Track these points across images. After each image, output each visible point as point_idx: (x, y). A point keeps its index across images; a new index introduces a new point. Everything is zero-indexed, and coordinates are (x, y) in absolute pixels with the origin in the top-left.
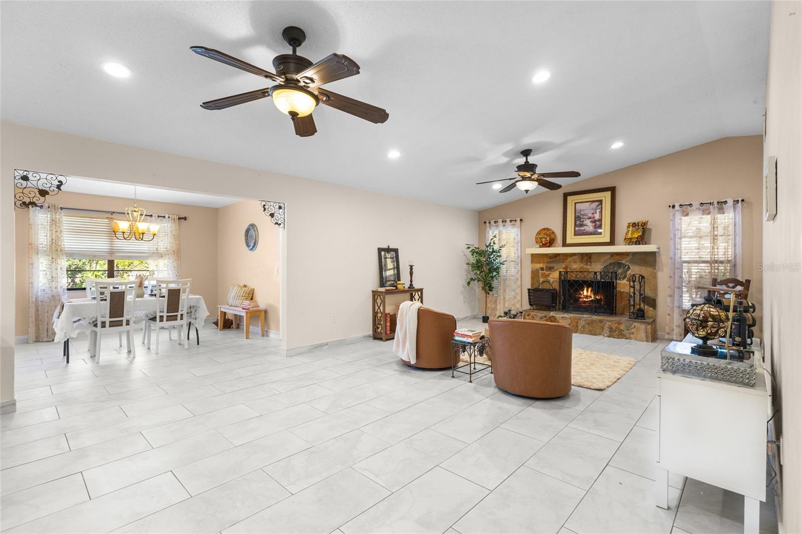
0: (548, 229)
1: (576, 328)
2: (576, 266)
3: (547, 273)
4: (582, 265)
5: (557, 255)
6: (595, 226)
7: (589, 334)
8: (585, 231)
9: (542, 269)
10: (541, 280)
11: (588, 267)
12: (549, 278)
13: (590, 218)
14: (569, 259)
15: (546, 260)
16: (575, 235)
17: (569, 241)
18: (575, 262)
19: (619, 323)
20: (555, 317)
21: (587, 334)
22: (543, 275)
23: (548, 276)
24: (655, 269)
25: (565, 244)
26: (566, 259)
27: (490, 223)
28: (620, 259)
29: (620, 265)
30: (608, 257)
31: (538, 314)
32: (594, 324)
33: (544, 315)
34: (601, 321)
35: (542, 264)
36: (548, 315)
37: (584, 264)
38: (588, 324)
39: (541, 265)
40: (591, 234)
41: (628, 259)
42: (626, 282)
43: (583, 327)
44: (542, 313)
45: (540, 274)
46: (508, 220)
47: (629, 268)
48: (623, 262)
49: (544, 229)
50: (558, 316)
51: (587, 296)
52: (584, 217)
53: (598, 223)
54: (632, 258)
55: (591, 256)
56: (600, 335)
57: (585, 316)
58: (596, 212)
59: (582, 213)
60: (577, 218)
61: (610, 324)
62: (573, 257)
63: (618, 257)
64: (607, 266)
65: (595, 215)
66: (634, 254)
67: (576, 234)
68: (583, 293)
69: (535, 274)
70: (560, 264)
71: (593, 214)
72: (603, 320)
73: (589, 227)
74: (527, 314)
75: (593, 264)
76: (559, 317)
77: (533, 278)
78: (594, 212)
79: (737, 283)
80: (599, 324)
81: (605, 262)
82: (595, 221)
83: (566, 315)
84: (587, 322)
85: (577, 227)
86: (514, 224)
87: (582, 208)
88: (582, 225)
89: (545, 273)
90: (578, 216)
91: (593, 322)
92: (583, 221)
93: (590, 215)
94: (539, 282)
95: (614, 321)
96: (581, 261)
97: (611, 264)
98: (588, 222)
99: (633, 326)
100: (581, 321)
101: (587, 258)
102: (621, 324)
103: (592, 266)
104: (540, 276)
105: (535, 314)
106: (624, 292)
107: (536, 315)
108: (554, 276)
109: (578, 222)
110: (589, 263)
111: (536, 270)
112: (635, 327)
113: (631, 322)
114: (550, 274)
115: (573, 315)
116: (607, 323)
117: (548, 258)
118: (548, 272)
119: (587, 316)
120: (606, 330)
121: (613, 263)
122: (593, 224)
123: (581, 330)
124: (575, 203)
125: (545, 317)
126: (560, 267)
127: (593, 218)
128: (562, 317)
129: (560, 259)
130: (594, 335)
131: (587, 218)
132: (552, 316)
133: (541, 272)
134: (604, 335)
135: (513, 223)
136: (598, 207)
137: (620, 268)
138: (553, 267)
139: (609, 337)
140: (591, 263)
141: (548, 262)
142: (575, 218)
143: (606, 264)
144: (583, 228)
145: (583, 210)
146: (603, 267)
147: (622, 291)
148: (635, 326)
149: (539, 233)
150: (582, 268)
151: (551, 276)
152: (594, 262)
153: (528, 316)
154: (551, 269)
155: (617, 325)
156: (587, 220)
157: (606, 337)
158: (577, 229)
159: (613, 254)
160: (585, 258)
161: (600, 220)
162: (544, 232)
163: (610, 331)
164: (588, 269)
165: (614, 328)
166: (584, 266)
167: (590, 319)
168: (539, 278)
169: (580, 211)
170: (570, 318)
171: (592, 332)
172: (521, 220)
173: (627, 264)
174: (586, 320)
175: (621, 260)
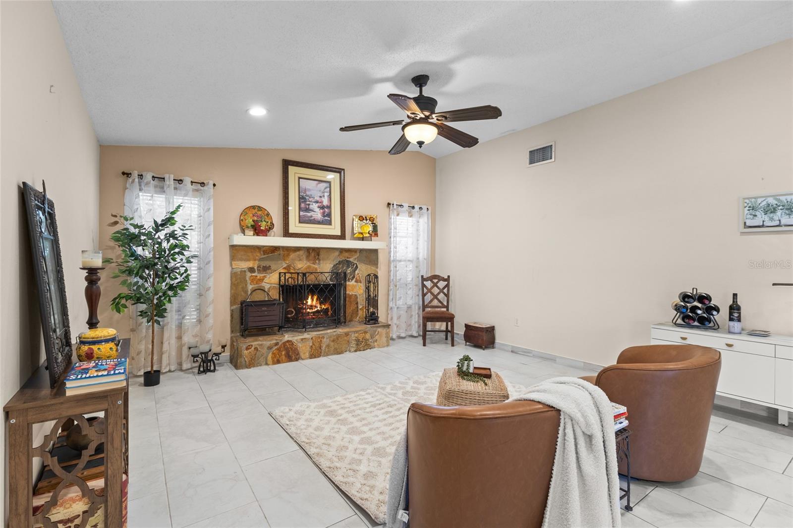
0: (259, 207)
1: (320, 350)
2: (301, 265)
3: (260, 276)
4: (308, 264)
5: (275, 249)
6: (324, 213)
7: (335, 354)
8: (312, 218)
9: (252, 270)
10: (250, 287)
11: (316, 266)
12: (263, 284)
13: (317, 202)
14: (293, 255)
15: (258, 255)
16: (300, 222)
17: (292, 230)
18: (300, 260)
19: (365, 332)
20: (290, 341)
21: (332, 354)
22: (253, 280)
23: (262, 280)
24: (377, 268)
25: (287, 233)
26: (288, 255)
27: (141, 176)
28: (349, 256)
29: (348, 263)
30: (337, 253)
31: (264, 343)
32: (339, 339)
33: (274, 342)
34: (347, 334)
35: (252, 262)
36: (281, 340)
37: (312, 262)
38: (333, 341)
39: (250, 264)
40: (319, 223)
41: (356, 257)
42: (355, 284)
43: (328, 346)
44: (270, 341)
45: (247, 279)
46: (187, 180)
47: (357, 267)
48: (351, 260)
49: (253, 207)
50: (296, 338)
51: (311, 306)
52: (310, 199)
53: (326, 210)
54: (360, 255)
55: (319, 252)
56: (346, 351)
57: (329, 331)
58: (324, 196)
59: (308, 193)
60: (302, 199)
61: (356, 335)
62: (298, 253)
63: (347, 254)
64: (337, 264)
65: (323, 199)
66: (361, 251)
67: (302, 220)
68: (307, 302)
69: (237, 279)
70: (280, 262)
71: (321, 197)
72: (349, 332)
73: (318, 214)
74: (245, 347)
75: (321, 262)
76: (296, 340)
77: (234, 285)
78: (322, 195)
79: (440, 278)
80: (345, 338)
81: (334, 260)
82: (322, 208)
83: (306, 336)
84: (332, 339)
85: (302, 211)
86: (197, 190)
87: (308, 187)
88: (308, 210)
89: (256, 276)
90: (302, 196)
91: (339, 337)
92: (309, 205)
93: (317, 198)
94: (246, 292)
95: (360, 331)
96: (308, 257)
97: (340, 263)
98: (314, 206)
99: (377, 333)
100: (325, 340)
101: (315, 253)
102: (367, 333)
103: (321, 265)
104: (249, 282)
105: (260, 343)
106: (352, 295)
107: (261, 345)
108: (271, 281)
109: (303, 205)
110: (317, 261)
111: (241, 272)
112: (378, 334)
113: (375, 329)
114: (265, 277)
115: (315, 333)
116: (353, 335)
117: (262, 252)
118: (263, 275)
119: (331, 331)
120: (353, 344)
121: (342, 261)
122: (321, 211)
123: (325, 352)
124: (300, 178)
125: (277, 344)
126: (280, 267)
127: (321, 203)
128: (302, 339)
129: (280, 254)
130: (340, 354)
131: (314, 201)
132: (288, 341)
133: (249, 274)
134: (350, 351)
135: (194, 187)
136: (326, 190)
137: (348, 267)
138: (270, 266)
139: (356, 351)
140: (319, 260)
141: (260, 260)
142: (300, 198)
143: (335, 263)
144: (309, 214)
145: (309, 190)
146: (332, 266)
147: (350, 294)
148: (378, 332)
149: (245, 212)
150: (309, 267)
151: (266, 280)
152: (323, 259)
153: (247, 349)
154: (266, 269)
155: (364, 334)
156: (314, 204)
157: (353, 352)
158: (302, 213)
159: (342, 251)
160: (313, 254)
161: (329, 207)
162: (254, 211)
163: (357, 345)
164: (316, 269)
165: (361, 339)
166: (311, 265)
167: (334, 334)
168: (246, 285)
169: (305, 190)
170: (312, 338)
171: (338, 350)
172: (214, 185)
173: (355, 262)
174: (330, 337)
175: (350, 258)
